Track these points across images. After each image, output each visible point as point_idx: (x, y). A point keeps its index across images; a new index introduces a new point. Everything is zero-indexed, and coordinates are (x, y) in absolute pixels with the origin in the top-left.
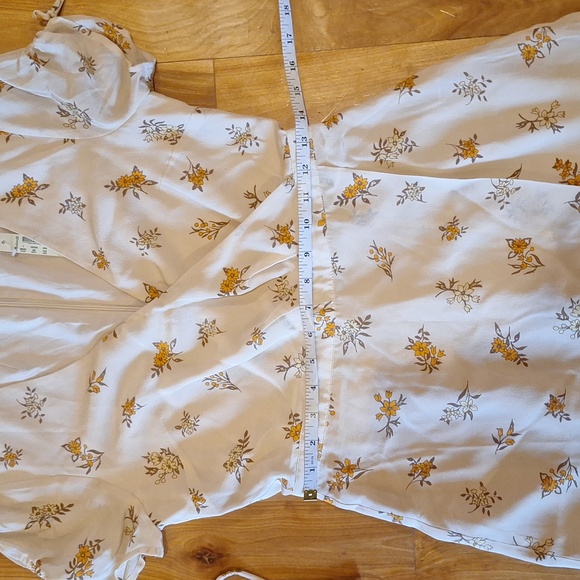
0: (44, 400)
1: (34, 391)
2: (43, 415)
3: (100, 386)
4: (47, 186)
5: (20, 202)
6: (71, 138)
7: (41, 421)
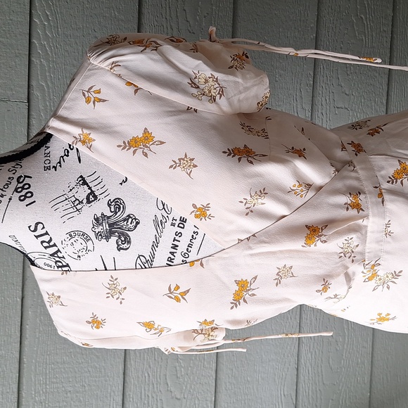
0: (125, 288)
1: (116, 279)
2: (123, 299)
3: (181, 299)
4: (162, 143)
5: (134, 152)
6: (194, 108)
7: (121, 303)
